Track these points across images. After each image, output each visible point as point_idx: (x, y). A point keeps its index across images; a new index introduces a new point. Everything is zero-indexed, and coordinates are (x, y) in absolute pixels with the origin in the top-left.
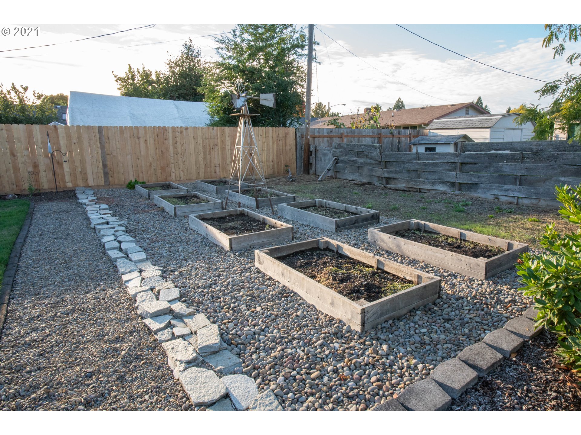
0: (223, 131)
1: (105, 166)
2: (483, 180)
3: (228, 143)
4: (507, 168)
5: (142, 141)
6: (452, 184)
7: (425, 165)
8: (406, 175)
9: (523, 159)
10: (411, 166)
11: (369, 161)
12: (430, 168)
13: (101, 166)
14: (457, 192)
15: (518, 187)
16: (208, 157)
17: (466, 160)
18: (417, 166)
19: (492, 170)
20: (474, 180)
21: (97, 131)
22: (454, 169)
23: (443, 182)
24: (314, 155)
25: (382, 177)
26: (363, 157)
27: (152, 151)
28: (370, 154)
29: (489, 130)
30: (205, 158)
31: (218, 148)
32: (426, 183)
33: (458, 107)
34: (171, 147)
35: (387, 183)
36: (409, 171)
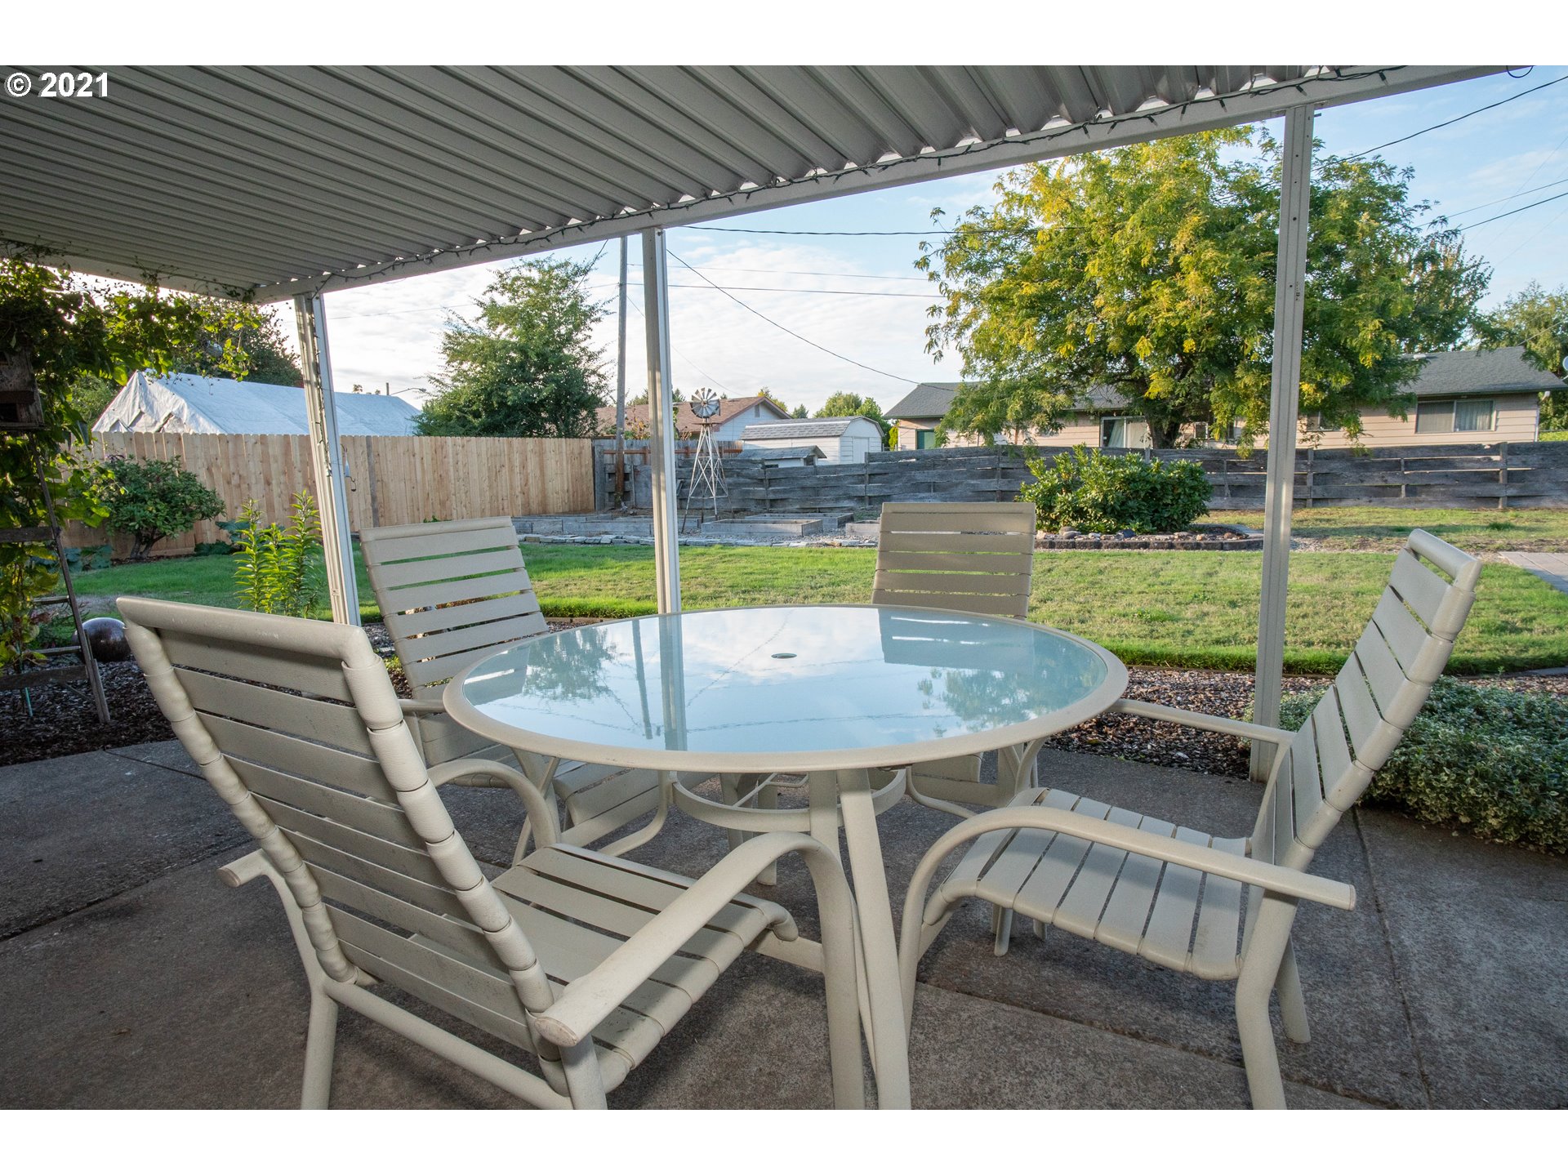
0: (510, 444)
1: (374, 499)
2: (896, 490)
3: (517, 463)
4: (920, 476)
5: (418, 457)
6: (861, 499)
7: (826, 479)
8: (800, 493)
9: (934, 466)
10: (808, 483)
11: (742, 480)
12: (833, 483)
13: (369, 500)
14: (868, 507)
15: (933, 494)
16: (495, 485)
17: (876, 471)
18: (815, 482)
19: (904, 479)
20: (886, 491)
21: (365, 444)
22: (862, 482)
23: (850, 498)
24: (632, 479)
25: (764, 500)
26: (732, 476)
27: (429, 477)
28: (744, 472)
29: (838, 439)
30: (490, 487)
31: (505, 471)
32: (828, 500)
33: (746, 404)
34: (452, 469)
35: (772, 506)
36: (803, 488)
